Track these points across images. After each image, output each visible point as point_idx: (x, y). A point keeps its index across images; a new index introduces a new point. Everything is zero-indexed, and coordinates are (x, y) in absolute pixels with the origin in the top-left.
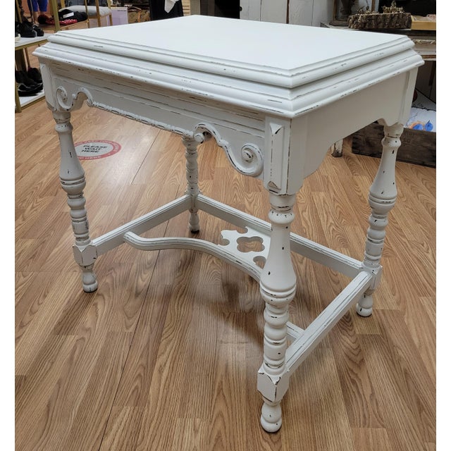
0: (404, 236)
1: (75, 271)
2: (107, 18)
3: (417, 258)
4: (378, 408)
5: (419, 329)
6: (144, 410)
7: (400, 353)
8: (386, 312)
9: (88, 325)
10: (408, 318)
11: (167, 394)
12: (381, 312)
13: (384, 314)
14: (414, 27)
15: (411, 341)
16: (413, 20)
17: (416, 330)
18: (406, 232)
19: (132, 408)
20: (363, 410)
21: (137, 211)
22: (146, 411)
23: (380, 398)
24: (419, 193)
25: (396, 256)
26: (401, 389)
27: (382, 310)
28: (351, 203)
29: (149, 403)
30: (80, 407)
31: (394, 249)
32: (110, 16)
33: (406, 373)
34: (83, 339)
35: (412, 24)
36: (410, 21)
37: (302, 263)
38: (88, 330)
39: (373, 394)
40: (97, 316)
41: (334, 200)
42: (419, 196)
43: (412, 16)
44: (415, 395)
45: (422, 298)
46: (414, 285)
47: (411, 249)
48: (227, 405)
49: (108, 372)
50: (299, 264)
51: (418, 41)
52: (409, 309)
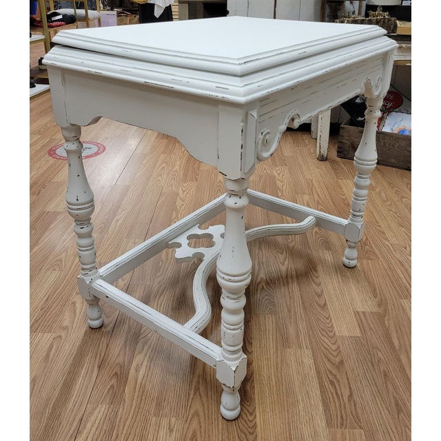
0: (387, 239)
1: (55, 270)
3: (399, 261)
4: (355, 409)
5: (399, 331)
6: (119, 408)
7: (380, 355)
8: (367, 314)
9: (66, 323)
10: (389, 319)
11: (143, 392)
12: (361, 314)
13: (365, 316)
14: (399, 32)
15: (391, 344)
16: (399, 25)
17: (397, 332)
18: (389, 235)
19: (108, 406)
20: (341, 411)
21: (119, 211)
22: (121, 409)
23: (358, 400)
24: (403, 197)
25: (378, 258)
26: (380, 391)
27: (363, 313)
28: (335, 206)
29: (125, 401)
30: (54, 405)
31: (377, 252)
32: (99, 20)
33: (385, 375)
34: (60, 337)
35: (398, 29)
36: (396, 26)
37: (283, 264)
38: (65, 328)
39: (351, 395)
40: (75, 315)
41: (318, 202)
42: (404, 200)
43: (397, 21)
44: (394, 397)
45: (404, 300)
46: (395, 288)
47: (394, 253)
48: (203, 405)
49: (83, 371)
50: (280, 265)
51: (404, 45)
52: (390, 312)
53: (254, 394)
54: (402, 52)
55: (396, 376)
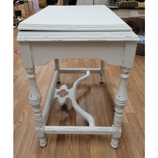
0: (136, 83)
1: (17, 99)
2: (31, 2)
3: (141, 92)
4: (128, 154)
5: (142, 120)
6: (40, 156)
7: (136, 130)
8: (130, 114)
9: (21, 121)
10: (138, 116)
11: (49, 149)
12: (128, 114)
13: (129, 114)
14: (139, 6)
15: (140, 125)
16: (139, 4)
18: (136, 81)
19: (36, 155)
20: (122, 155)
21: (40, 74)
22: (41, 156)
23: (128, 150)
24: (141, 66)
25: (133, 91)
26: (136, 145)
27: (129, 113)
28: (117, 70)
29: (43, 152)
30: (17, 155)
31: (133, 88)
32: (32, 2)
33: (138, 139)
34: (19, 126)
35: (139, 5)
36: (138, 4)
37: (99, 94)
38: (21, 122)
39: (126, 148)
40: (24, 117)
41: (111, 69)
42: (141, 67)
43: (138, 2)
44: (142, 148)
45: (143, 108)
46: (140, 103)
47: (139, 89)
48: (71, 153)
49: (27, 140)
50: (98, 95)
51: (141, 11)
52: (139, 112)
53: (90, 148)
54: (140, 14)
55: (142, 139)
